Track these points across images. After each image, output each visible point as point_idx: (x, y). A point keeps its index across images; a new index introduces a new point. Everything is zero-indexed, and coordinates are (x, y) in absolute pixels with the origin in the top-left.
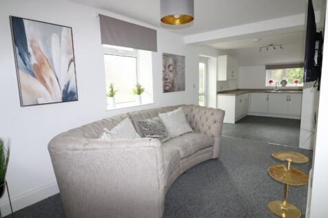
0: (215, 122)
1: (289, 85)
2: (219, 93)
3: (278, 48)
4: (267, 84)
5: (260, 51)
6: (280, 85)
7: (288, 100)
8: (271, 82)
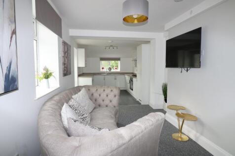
0: (115, 96)
1: (112, 70)
2: (79, 75)
3: (115, 48)
4: (101, 70)
5: (105, 48)
6: (108, 71)
7: (115, 79)
8: (103, 68)
